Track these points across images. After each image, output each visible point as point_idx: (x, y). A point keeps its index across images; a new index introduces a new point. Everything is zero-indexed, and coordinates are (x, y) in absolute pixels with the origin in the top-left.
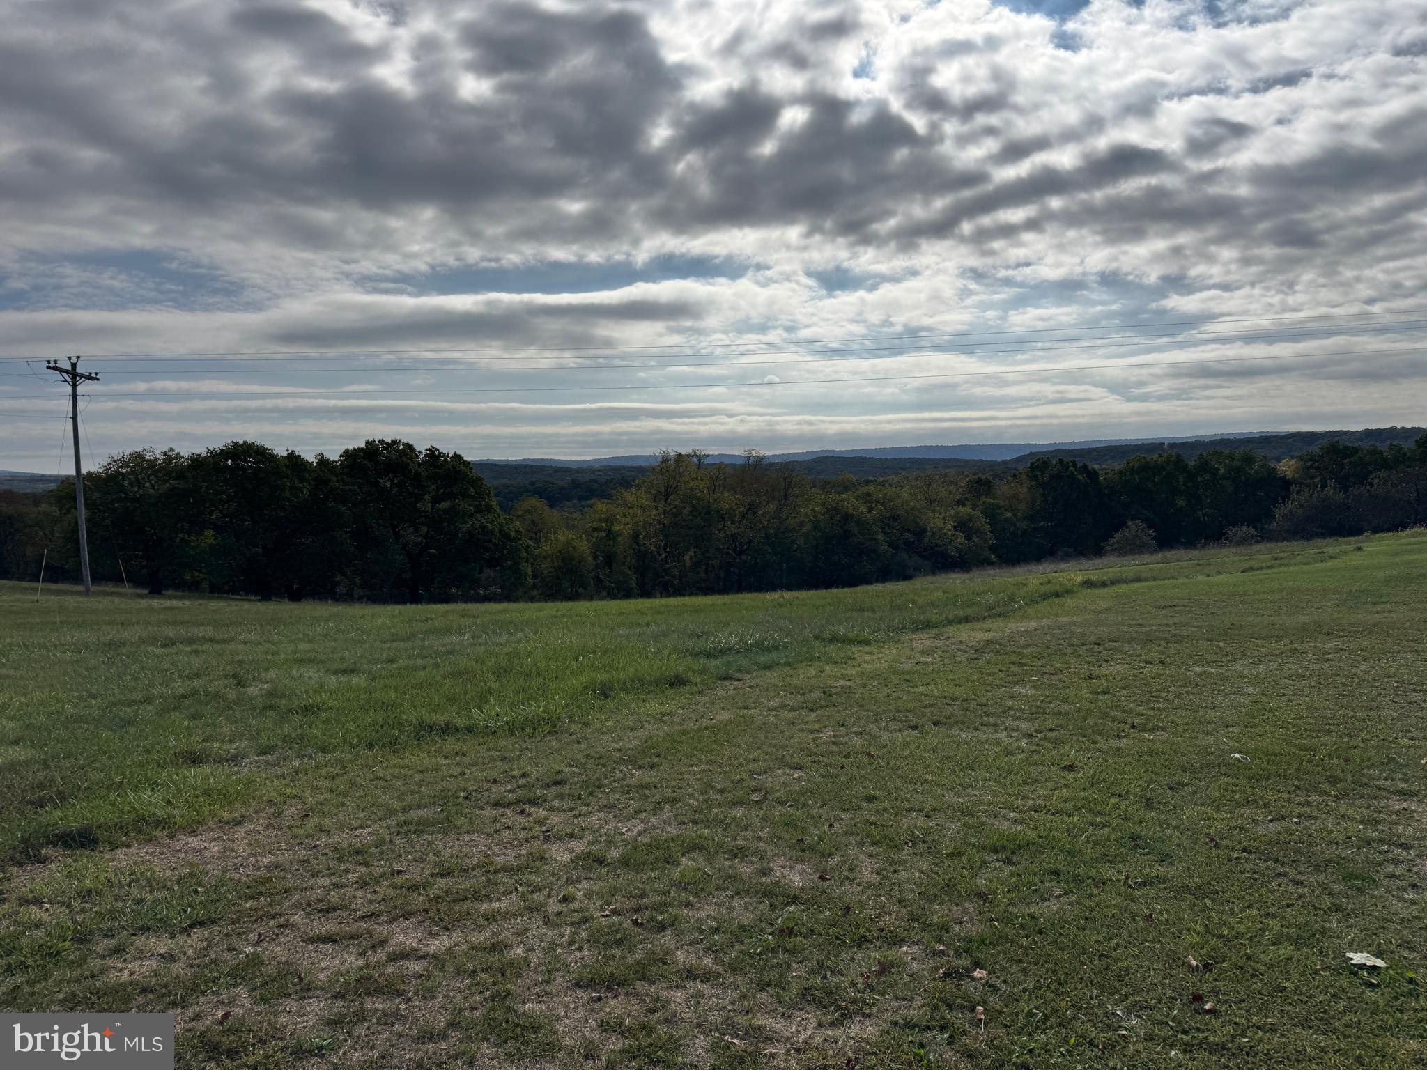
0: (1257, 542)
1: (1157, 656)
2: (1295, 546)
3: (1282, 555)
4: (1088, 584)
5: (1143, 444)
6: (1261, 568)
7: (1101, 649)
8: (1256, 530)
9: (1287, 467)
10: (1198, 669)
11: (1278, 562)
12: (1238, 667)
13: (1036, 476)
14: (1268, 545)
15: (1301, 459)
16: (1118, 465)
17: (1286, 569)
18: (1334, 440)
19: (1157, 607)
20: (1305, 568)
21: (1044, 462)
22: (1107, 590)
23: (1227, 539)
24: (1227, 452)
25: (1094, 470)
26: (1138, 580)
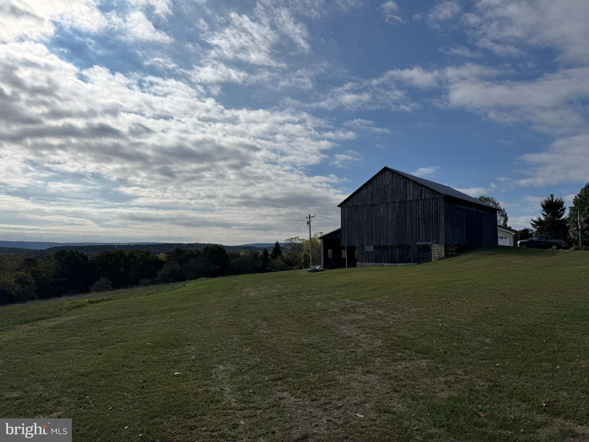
0: (151, 285)
1: (121, 323)
2: (164, 286)
3: (160, 289)
4: (91, 302)
5: (107, 245)
6: (153, 294)
7: (101, 322)
8: (151, 280)
9: (162, 256)
10: (135, 325)
11: (159, 291)
12: (147, 323)
13: (59, 258)
14: (155, 286)
15: (167, 253)
16: (96, 254)
17: (161, 293)
18: (179, 247)
19: (118, 308)
20: (168, 292)
21: (64, 252)
22: (98, 304)
23: (140, 284)
24: (140, 250)
25: (86, 255)
26: (110, 300)
